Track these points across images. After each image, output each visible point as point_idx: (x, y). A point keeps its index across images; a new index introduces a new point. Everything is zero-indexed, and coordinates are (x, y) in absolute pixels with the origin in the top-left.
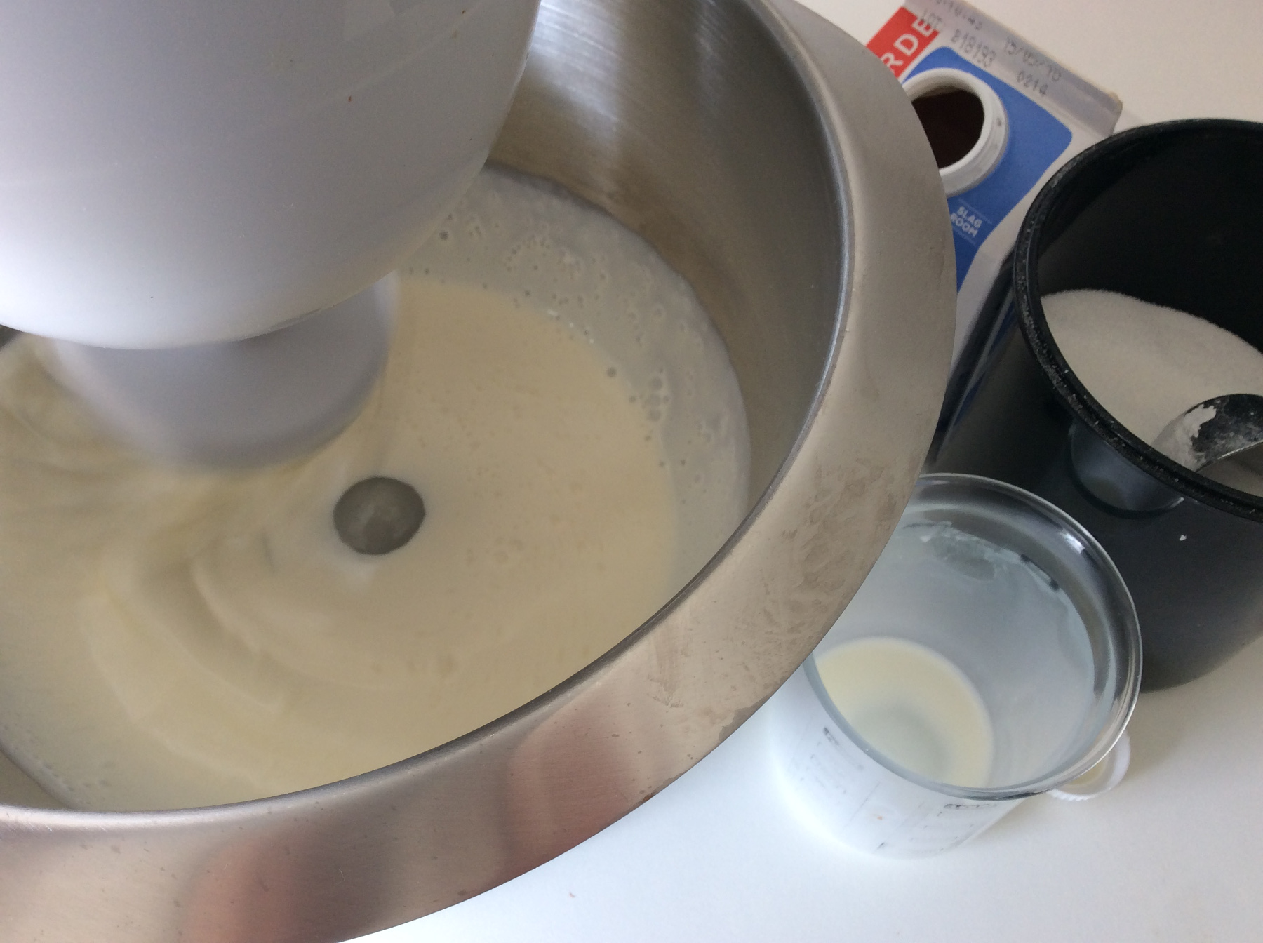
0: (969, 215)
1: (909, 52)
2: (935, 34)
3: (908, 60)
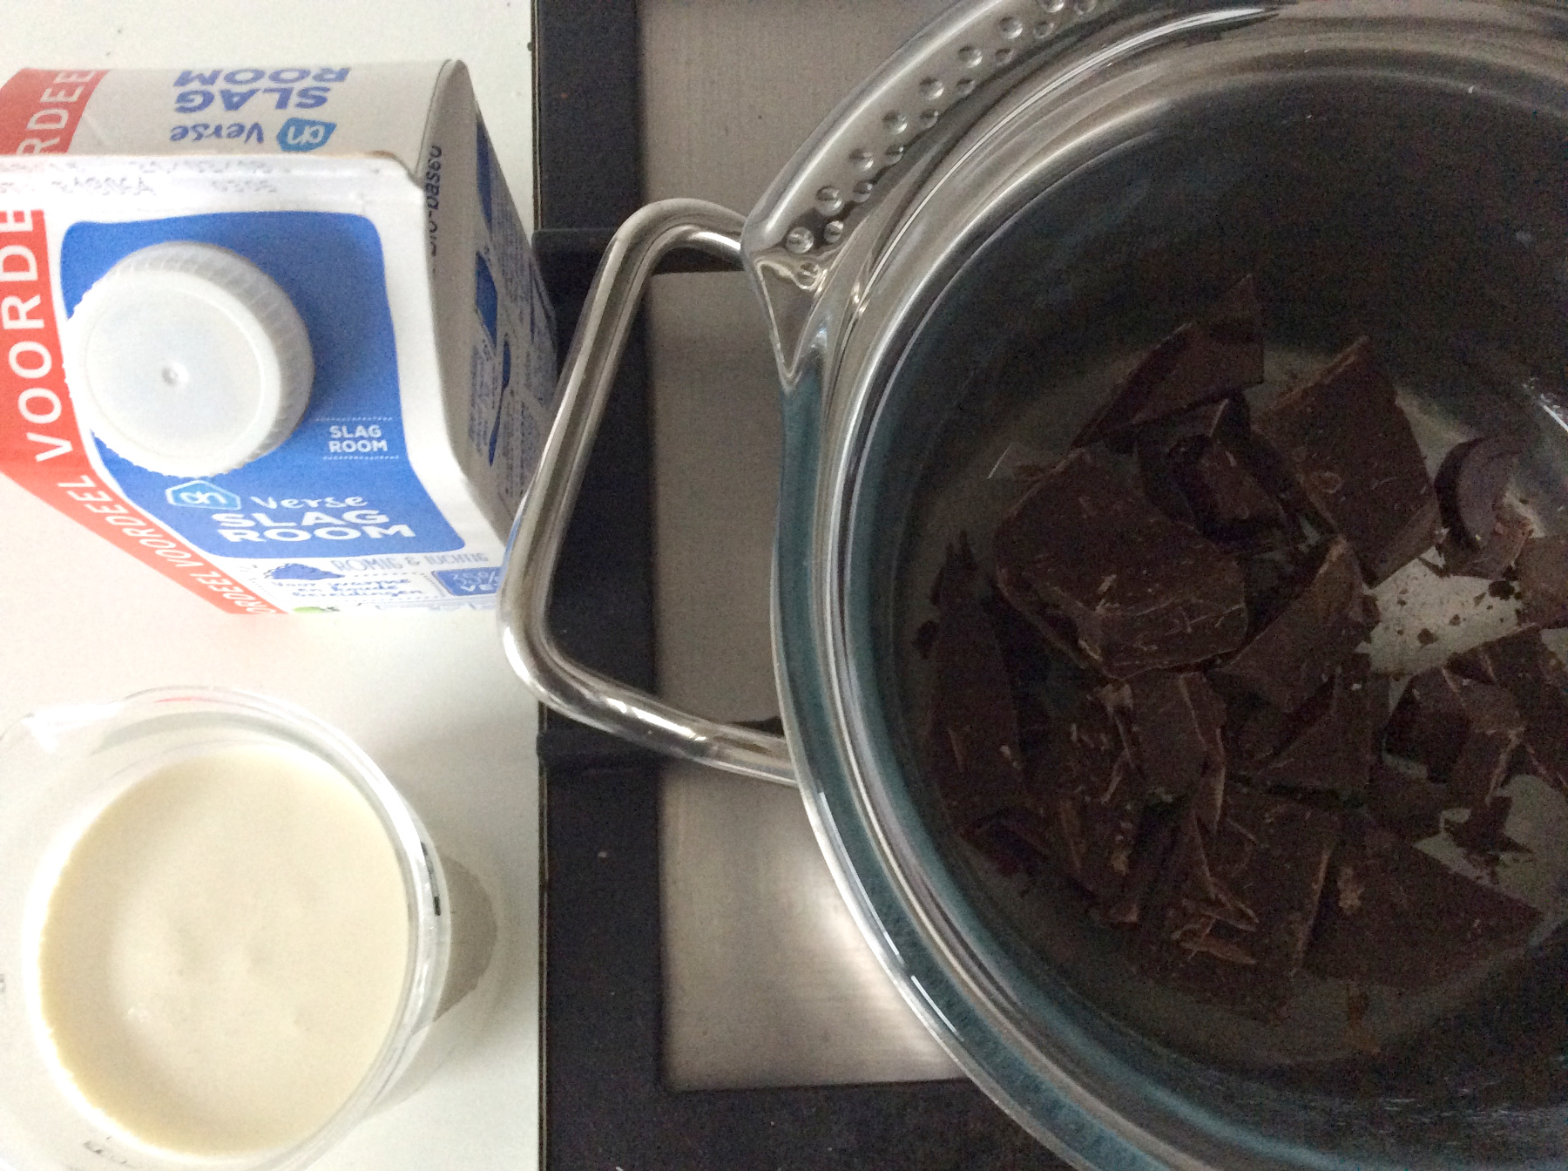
0: (351, 430)
1: (31, 275)
2: (38, 217)
3: (42, 286)
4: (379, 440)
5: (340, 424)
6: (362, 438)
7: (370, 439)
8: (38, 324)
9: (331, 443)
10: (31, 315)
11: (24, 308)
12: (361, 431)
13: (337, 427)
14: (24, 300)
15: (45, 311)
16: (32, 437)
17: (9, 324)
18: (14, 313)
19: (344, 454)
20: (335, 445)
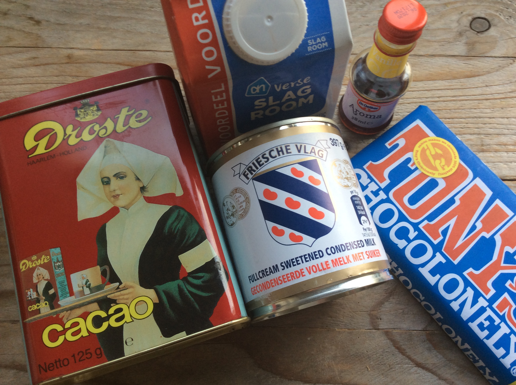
0: (315, 40)
1: (201, 4)
3: (205, 7)
4: (324, 42)
5: (311, 39)
6: (319, 43)
7: (322, 43)
8: (206, 21)
9: (308, 47)
10: (203, 18)
11: (200, 16)
12: (319, 40)
13: (310, 40)
14: (200, 13)
15: (208, 17)
16: (208, 67)
17: (196, 24)
18: (197, 19)
19: (313, 51)
20: (310, 48)
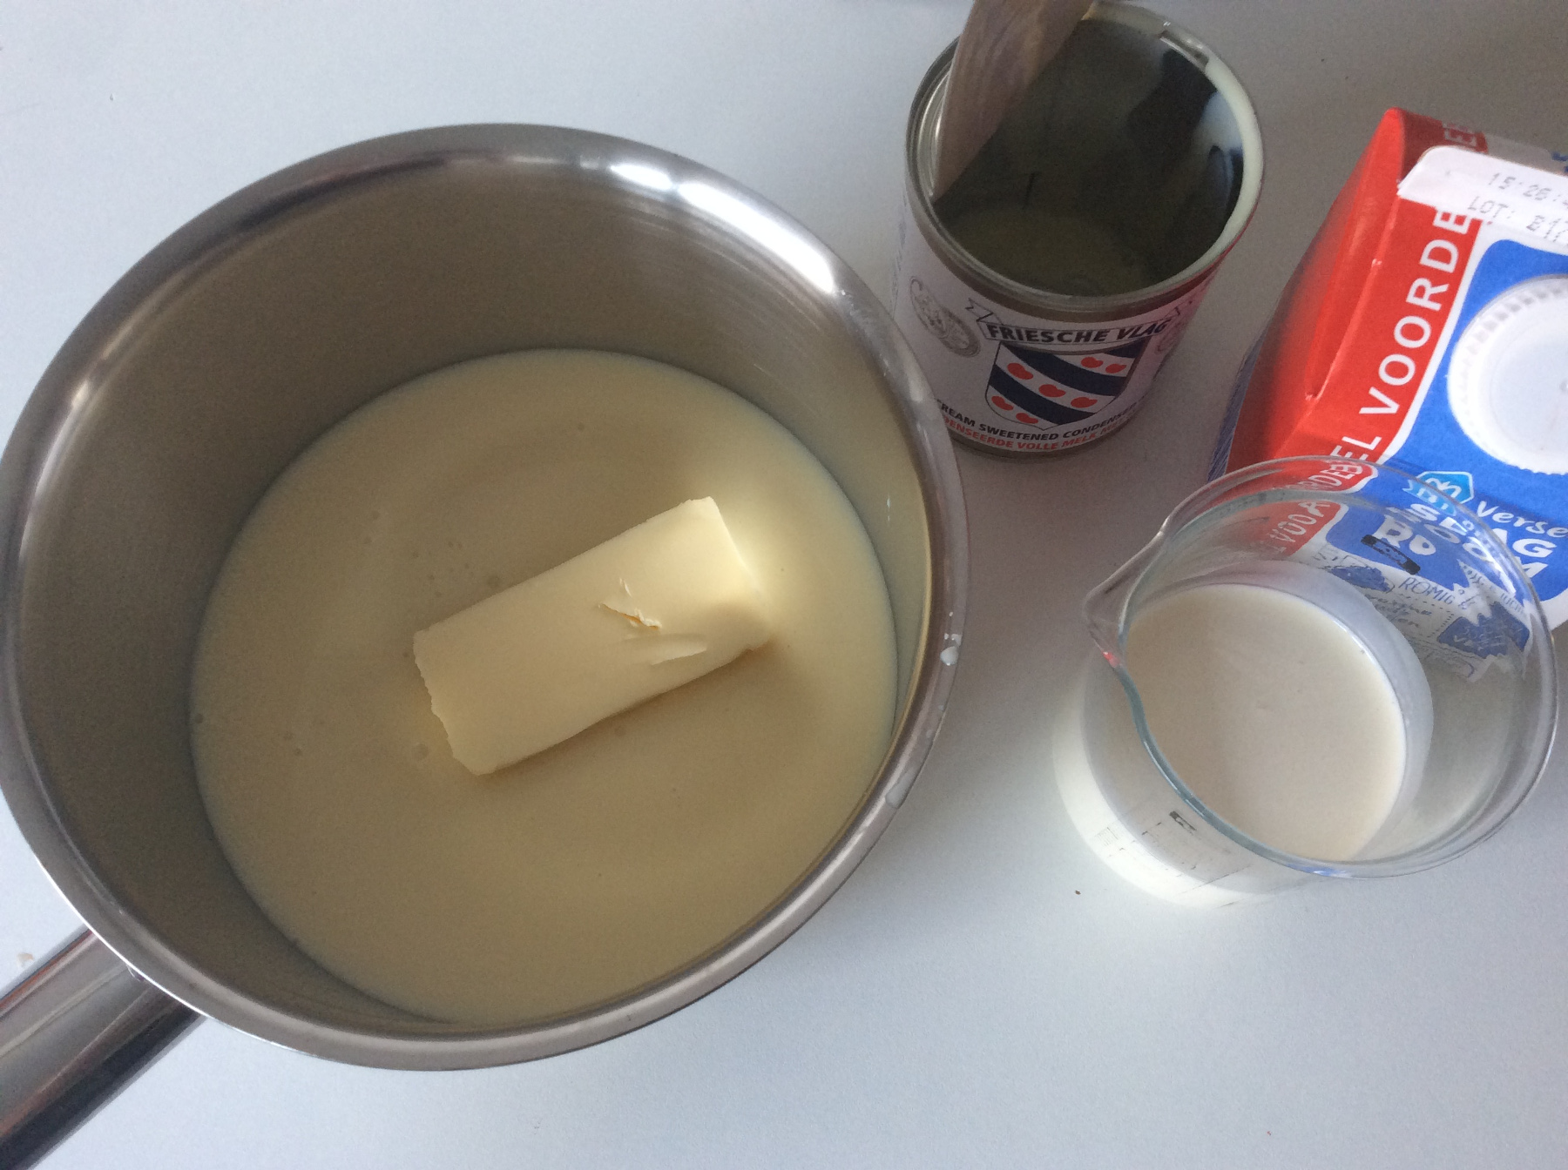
8: (1436, 307)
10: (1434, 298)
11: (1431, 290)
14: (1434, 284)
15: (1447, 300)
16: (1374, 392)
17: (1411, 299)
18: (1420, 292)
